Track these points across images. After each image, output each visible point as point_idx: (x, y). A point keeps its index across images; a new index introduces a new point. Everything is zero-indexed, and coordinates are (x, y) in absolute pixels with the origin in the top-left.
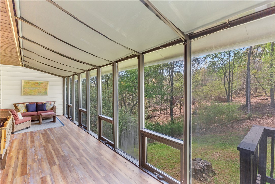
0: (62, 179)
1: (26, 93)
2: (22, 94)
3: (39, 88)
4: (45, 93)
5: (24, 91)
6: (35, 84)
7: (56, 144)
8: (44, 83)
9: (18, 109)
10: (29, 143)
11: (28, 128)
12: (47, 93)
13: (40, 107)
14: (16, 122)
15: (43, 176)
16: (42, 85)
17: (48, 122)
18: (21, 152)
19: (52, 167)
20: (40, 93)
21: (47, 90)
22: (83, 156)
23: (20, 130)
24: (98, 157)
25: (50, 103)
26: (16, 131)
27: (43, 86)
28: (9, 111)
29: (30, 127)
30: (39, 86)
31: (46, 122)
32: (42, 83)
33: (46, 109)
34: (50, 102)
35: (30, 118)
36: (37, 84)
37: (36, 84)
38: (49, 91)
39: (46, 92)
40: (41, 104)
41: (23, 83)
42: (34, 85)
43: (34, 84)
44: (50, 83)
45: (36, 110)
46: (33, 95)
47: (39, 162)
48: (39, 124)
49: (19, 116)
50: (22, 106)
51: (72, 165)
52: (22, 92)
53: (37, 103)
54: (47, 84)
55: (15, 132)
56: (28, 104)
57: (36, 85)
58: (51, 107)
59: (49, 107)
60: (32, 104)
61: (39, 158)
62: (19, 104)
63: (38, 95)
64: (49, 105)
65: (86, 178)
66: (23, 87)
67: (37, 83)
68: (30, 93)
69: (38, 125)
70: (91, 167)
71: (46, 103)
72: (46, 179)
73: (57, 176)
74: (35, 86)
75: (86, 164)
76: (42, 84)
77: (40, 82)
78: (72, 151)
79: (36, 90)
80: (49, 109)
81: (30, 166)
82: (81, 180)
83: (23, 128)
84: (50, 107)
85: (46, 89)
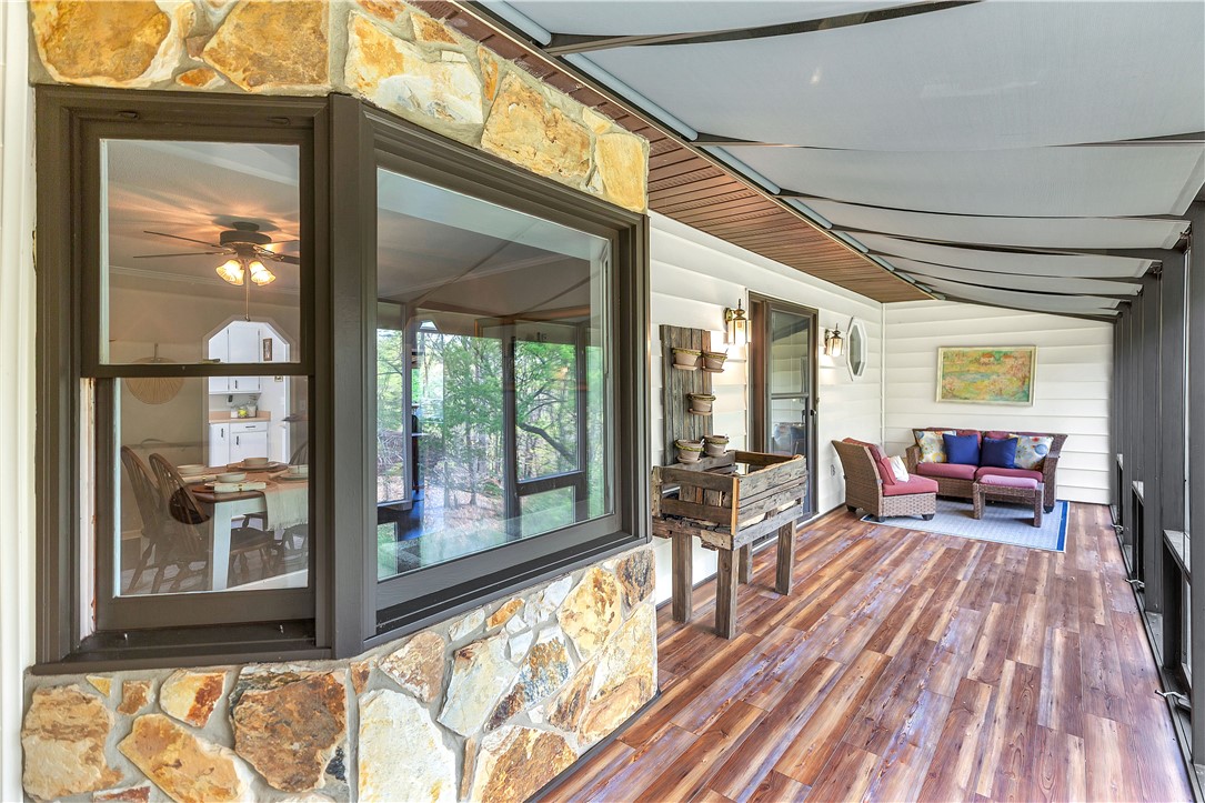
0: (854, 696)
1: (950, 395)
2: (939, 397)
3: (994, 377)
4: (1020, 395)
5: (944, 387)
6: (983, 360)
7: (954, 598)
8: (1016, 354)
9: (920, 449)
10: (887, 562)
11: (925, 518)
12: (1026, 396)
13: (992, 451)
14: (886, 486)
15: (828, 657)
16: (1010, 362)
17: (1014, 517)
18: (848, 574)
19: (868, 651)
20: (1000, 394)
21: (1026, 383)
22: (996, 683)
23: (897, 517)
24: (1054, 727)
25: (1036, 440)
26: (885, 515)
27: (1012, 367)
28: (866, 448)
29: (931, 516)
30: (995, 368)
31: (1002, 516)
32: (1006, 355)
33: (1016, 461)
34: (1036, 436)
35: (934, 484)
36: (991, 357)
37: (986, 360)
38: (1039, 388)
39: (1024, 392)
40: (996, 438)
41: (941, 359)
42: (976, 365)
43: (977, 361)
44: (1040, 352)
45: (976, 460)
46: (973, 403)
47: (855, 620)
48: (971, 514)
49: (895, 469)
50: (932, 441)
51: (922, 682)
52: (939, 390)
53: (985, 435)
54: (1030, 356)
55: (884, 519)
56: (950, 433)
57: (986, 364)
58: (1039, 457)
59: (1028, 456)
60: (965, 435)
61: (867, 610)
62: (926, 430)
63: (990, 405)
64: (1029, 450)
65: (915, 745)
66: (940, 373)
67: (989, 355)
68: (964, 395)
69: (965, 519)
70: (972, 735)
71: (1016, 439)
72: (826, 666)
73: (854, 678)
74: (983, 369)
75: (971, 712)
76: (1010, 357)
77: (1000, 352)
78: (974, 647)
79: (986, 382)
80: (1030, 465)
81: (831, 617)
82: (897, 738)
83: (908, 514)
84: (1031, 454)
85: (1025, 377)
